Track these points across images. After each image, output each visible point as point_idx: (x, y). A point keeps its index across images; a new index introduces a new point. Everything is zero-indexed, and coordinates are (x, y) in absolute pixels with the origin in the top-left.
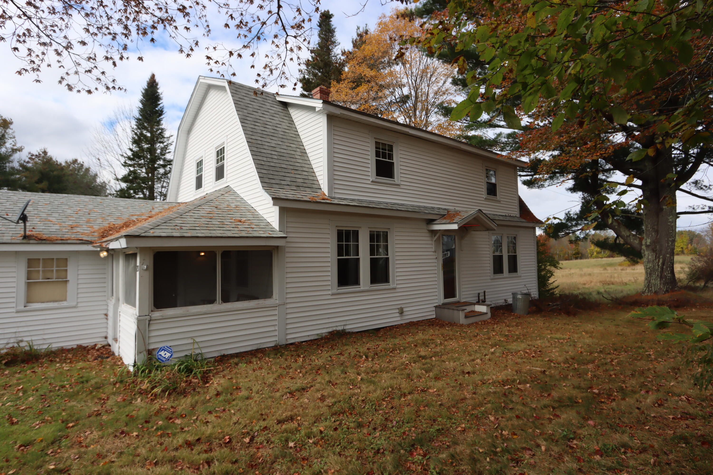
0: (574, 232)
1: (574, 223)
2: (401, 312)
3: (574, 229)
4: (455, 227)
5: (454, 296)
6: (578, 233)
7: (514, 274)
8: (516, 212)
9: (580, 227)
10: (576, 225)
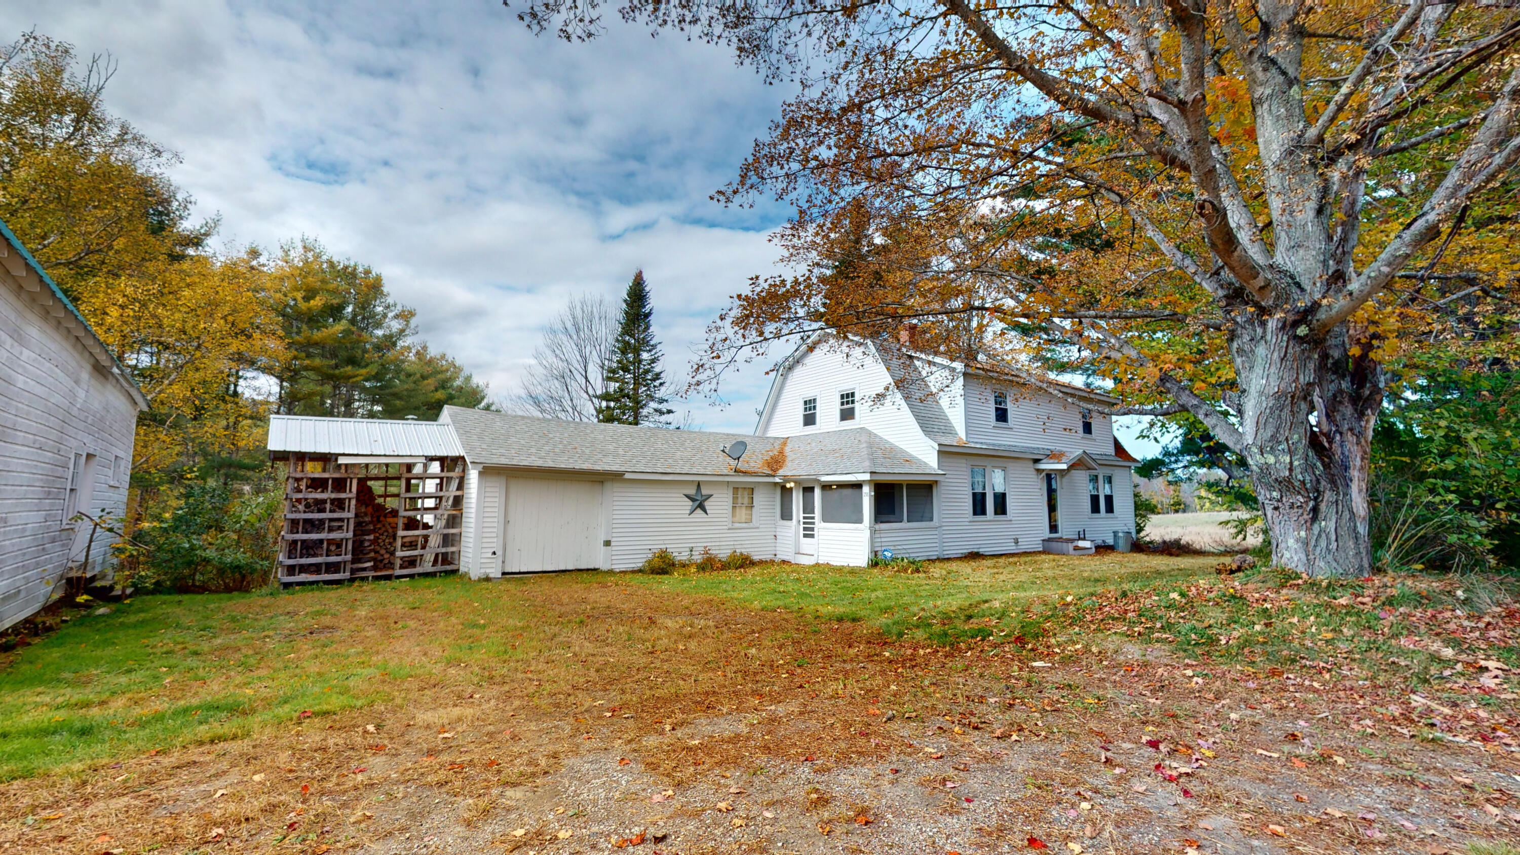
0: (1173, 470)
1: (1173, 459)
2: (1016, 542)
3: (1174, 466)
4: (1064, 467)
5: (1056, 532)
6: (1178, 472)
7: (1110, 515)
8: (1111, 450)
9: (1181, 465)
10: (1176, 462)
